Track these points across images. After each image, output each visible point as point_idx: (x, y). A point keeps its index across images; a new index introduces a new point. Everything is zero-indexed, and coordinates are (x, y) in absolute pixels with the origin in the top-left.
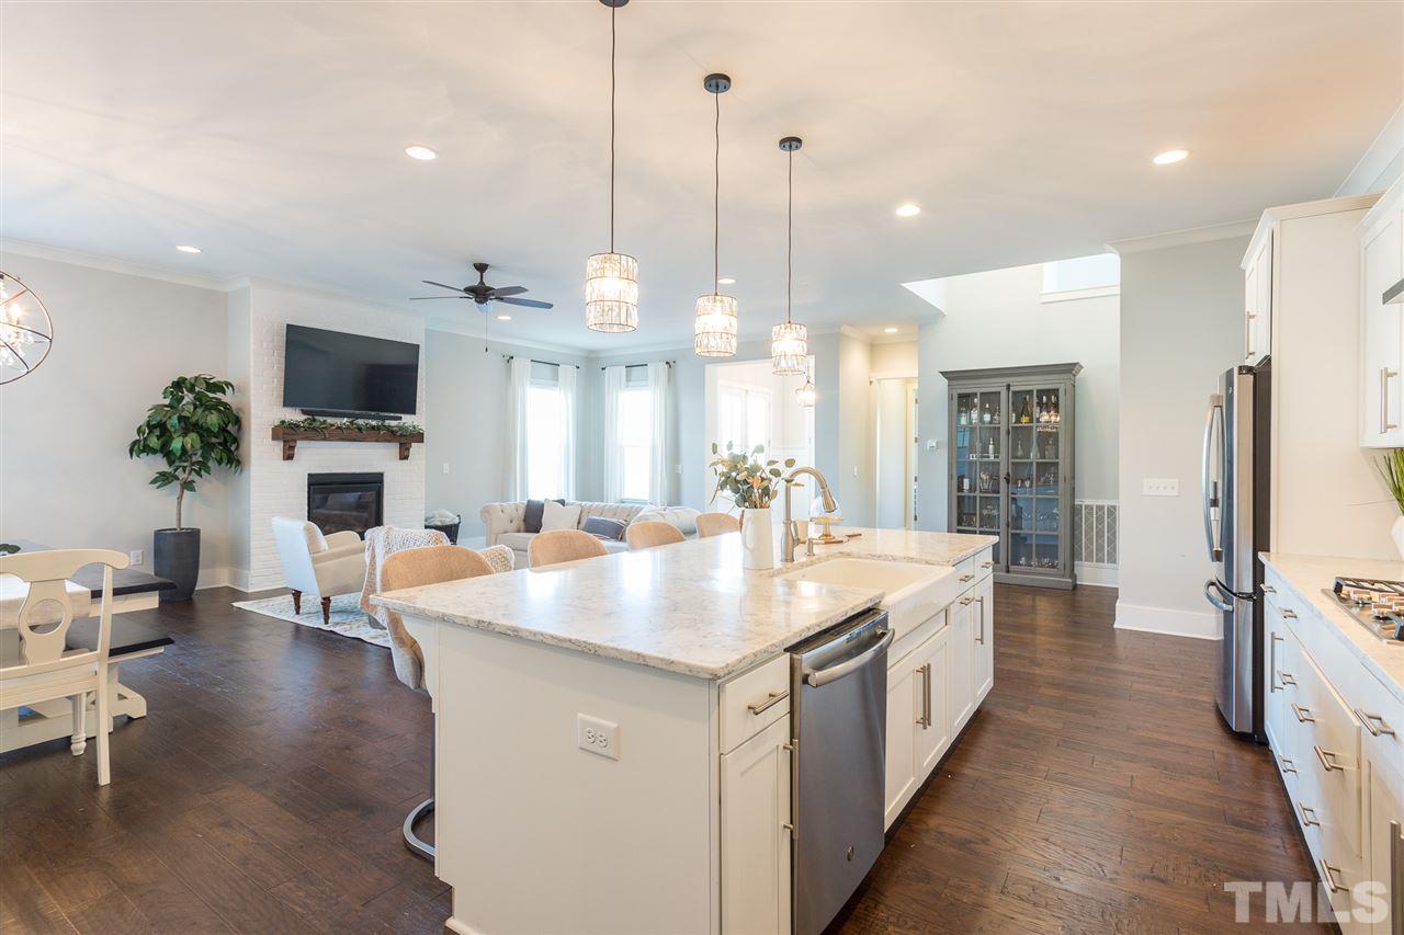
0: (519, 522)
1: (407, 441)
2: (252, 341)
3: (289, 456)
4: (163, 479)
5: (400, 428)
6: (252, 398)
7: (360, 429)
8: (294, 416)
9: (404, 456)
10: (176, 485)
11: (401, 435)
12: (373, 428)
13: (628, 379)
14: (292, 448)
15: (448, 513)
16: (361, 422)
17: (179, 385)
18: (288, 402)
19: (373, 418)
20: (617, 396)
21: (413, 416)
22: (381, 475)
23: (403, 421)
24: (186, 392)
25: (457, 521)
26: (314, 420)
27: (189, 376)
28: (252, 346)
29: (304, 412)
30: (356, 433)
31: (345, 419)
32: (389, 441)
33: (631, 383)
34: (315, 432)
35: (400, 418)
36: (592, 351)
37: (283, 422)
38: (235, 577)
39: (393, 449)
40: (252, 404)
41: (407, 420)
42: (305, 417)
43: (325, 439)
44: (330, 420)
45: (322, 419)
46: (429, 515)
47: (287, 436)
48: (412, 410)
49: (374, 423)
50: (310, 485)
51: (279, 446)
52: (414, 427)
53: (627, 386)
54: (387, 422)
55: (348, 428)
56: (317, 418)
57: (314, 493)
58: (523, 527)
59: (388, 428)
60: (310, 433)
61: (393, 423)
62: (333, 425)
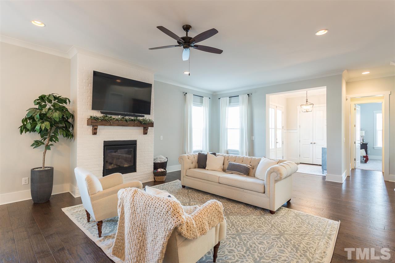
0: (195, 164)
1: (146, 126)
2: (78, 79)
3: (95, 133)
4: (37, 144)
5: (144, 120)
6: (78, 105)
7: (126, 120)
8: (97, 114)
9: (145, 133)
10: (43, 147)
11: (144, 124)
12: (132, 120)
13: (230, 102)
14: (96, 129)
15: (163, 157)
16: (127, 117)
17: (42, 98)
18: (94, 107)
19: (132, 116)
20: (225, 109)
21: (149, 115)
22: (136, 141)
23: (145, 117)
24: (47, 103)
25: (166, 160)
26: (107, 116)
27: (47, 94)
28: (78, 81)
29: (102, 113)
30: (125, 123)
31: (120, 116)
32: (139, 126)
33: (231, 104)
34: (105, 122)
35: (143, 116)
36: (215, 92)
37: (91, 117)
38: (72, 188)
39: (140, 130)
40: (78, 109)
41: (147, 117)
42: (103, 115)
43: (111, 125)
44: (113, 117)
45: (110, 116)
46: (155, 158)
47: (94, 123)
48: (149, 113)
49: (133, 118)
50: (104, 146)
51: (90, 128)
52: (150, 120)
53: (229, 105)
54: (138, 118)
55: (121, 120)
56: (107, 115)
57: (106, 150)
58: (197, 166)
59: (139, 121)
60: (104, 122)
61: (141, 118)
62: (114, 119)
